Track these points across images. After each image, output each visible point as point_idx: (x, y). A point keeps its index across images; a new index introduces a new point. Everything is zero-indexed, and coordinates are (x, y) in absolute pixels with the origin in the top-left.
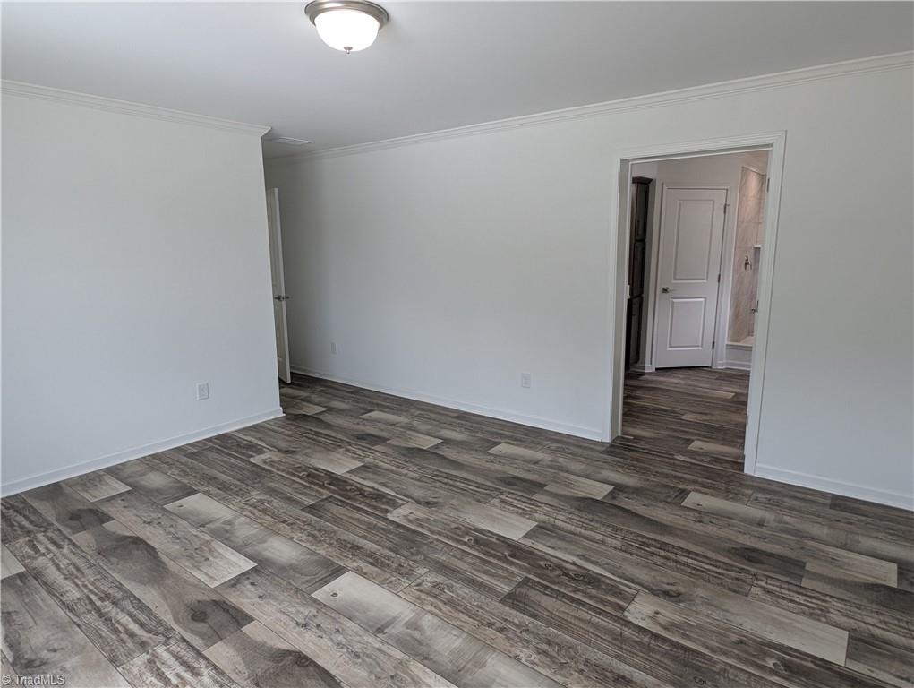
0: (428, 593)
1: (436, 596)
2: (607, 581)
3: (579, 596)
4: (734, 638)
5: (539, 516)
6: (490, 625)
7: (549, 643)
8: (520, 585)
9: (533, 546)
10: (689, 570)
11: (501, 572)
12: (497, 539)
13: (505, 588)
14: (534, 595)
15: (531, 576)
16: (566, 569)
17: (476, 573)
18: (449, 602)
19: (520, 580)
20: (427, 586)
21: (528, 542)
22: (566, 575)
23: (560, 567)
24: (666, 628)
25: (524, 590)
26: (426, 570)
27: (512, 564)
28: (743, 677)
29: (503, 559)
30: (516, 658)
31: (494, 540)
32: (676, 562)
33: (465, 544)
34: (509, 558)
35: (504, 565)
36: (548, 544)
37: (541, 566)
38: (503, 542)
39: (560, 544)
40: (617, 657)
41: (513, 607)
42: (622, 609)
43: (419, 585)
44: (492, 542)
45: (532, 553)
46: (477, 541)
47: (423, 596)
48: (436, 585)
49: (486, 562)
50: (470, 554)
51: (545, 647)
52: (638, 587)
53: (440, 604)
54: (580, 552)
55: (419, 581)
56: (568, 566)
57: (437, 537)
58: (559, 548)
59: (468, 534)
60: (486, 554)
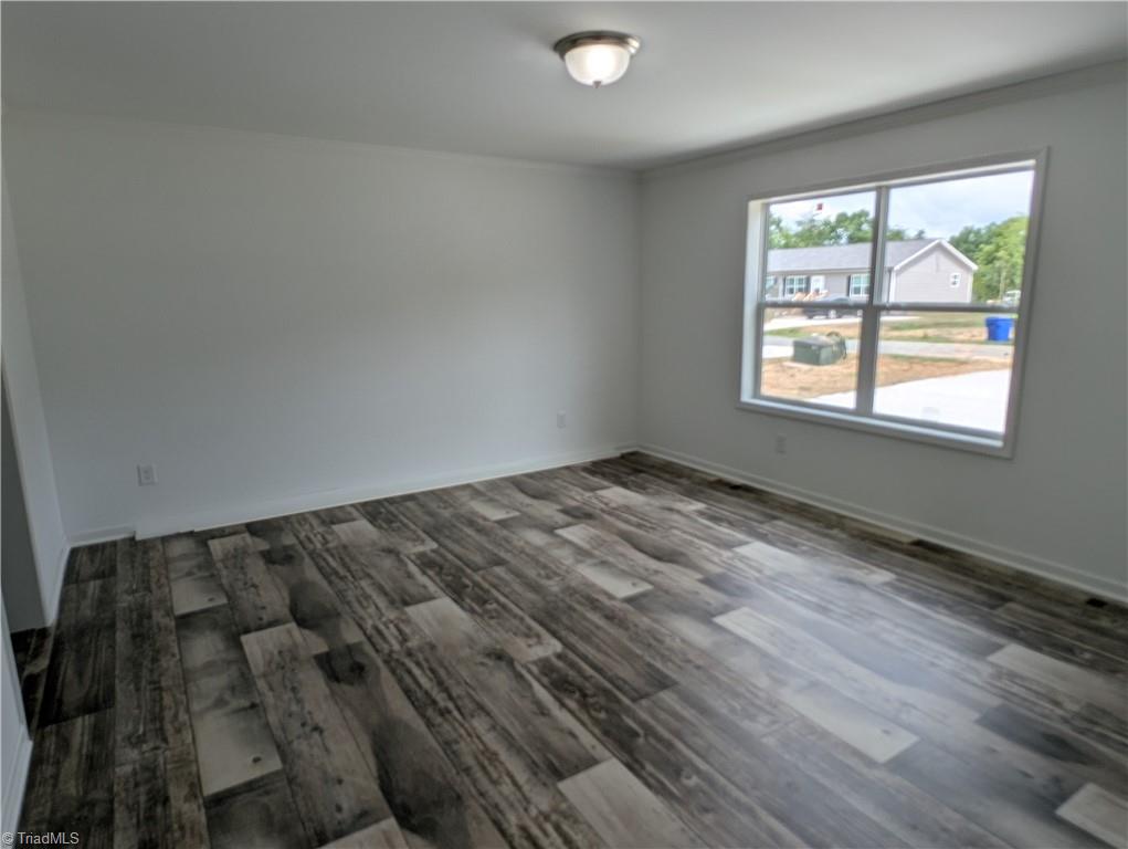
0: (761, 709)
1: (753, 704)
2: (545, 680)
3: (590, 671)
4: (493, 622)
5: (542, 801)
6: (698, 667)
7: (650, 645)
8: (646, 696)
9: (595, 742)
10: (442, 673)
11: (663, 716)
12: (643, 767)
13: (667, 697)
14: (639, 683)
15: (626, 701)
16: (578, 702)
17: (694, 720)
18: (737, 695)
19: (644, 702)
20: (764, 719)
21: (600, 751)
22: (585, 696)
23: (584, 705)
24: (538, 636)
25: (648, 689)
26: (765, 740)
27: (642, 724)
28: (522, 605)
29: (649, 731)
30: (683, 641)
31: (649, 767)
32: (440, 683)
33: (698, 772)
34: (641, 731)
35: (652, 722)
36: (571, 741)
37: (607, 711)
38: (637, 761)
39: (554, 739)
40: (598, 627)
41: (666, 677)
42: (559, 656)
43: (774, 722)
44: (654, 764)
45: (606, 733)
46: (676, 772)
47: (768, 708)
48: (752, 718)
49: (678, 734)
50: (697, 753)
51: (654, 643)
52: (519, 668)
53: (748, 695)
54: (539, 721)
55: (775, 727)
56: (572, 704)
57: (744, 798)
58: (562, 730)
59: (689, 792)
60: (670, 746)
